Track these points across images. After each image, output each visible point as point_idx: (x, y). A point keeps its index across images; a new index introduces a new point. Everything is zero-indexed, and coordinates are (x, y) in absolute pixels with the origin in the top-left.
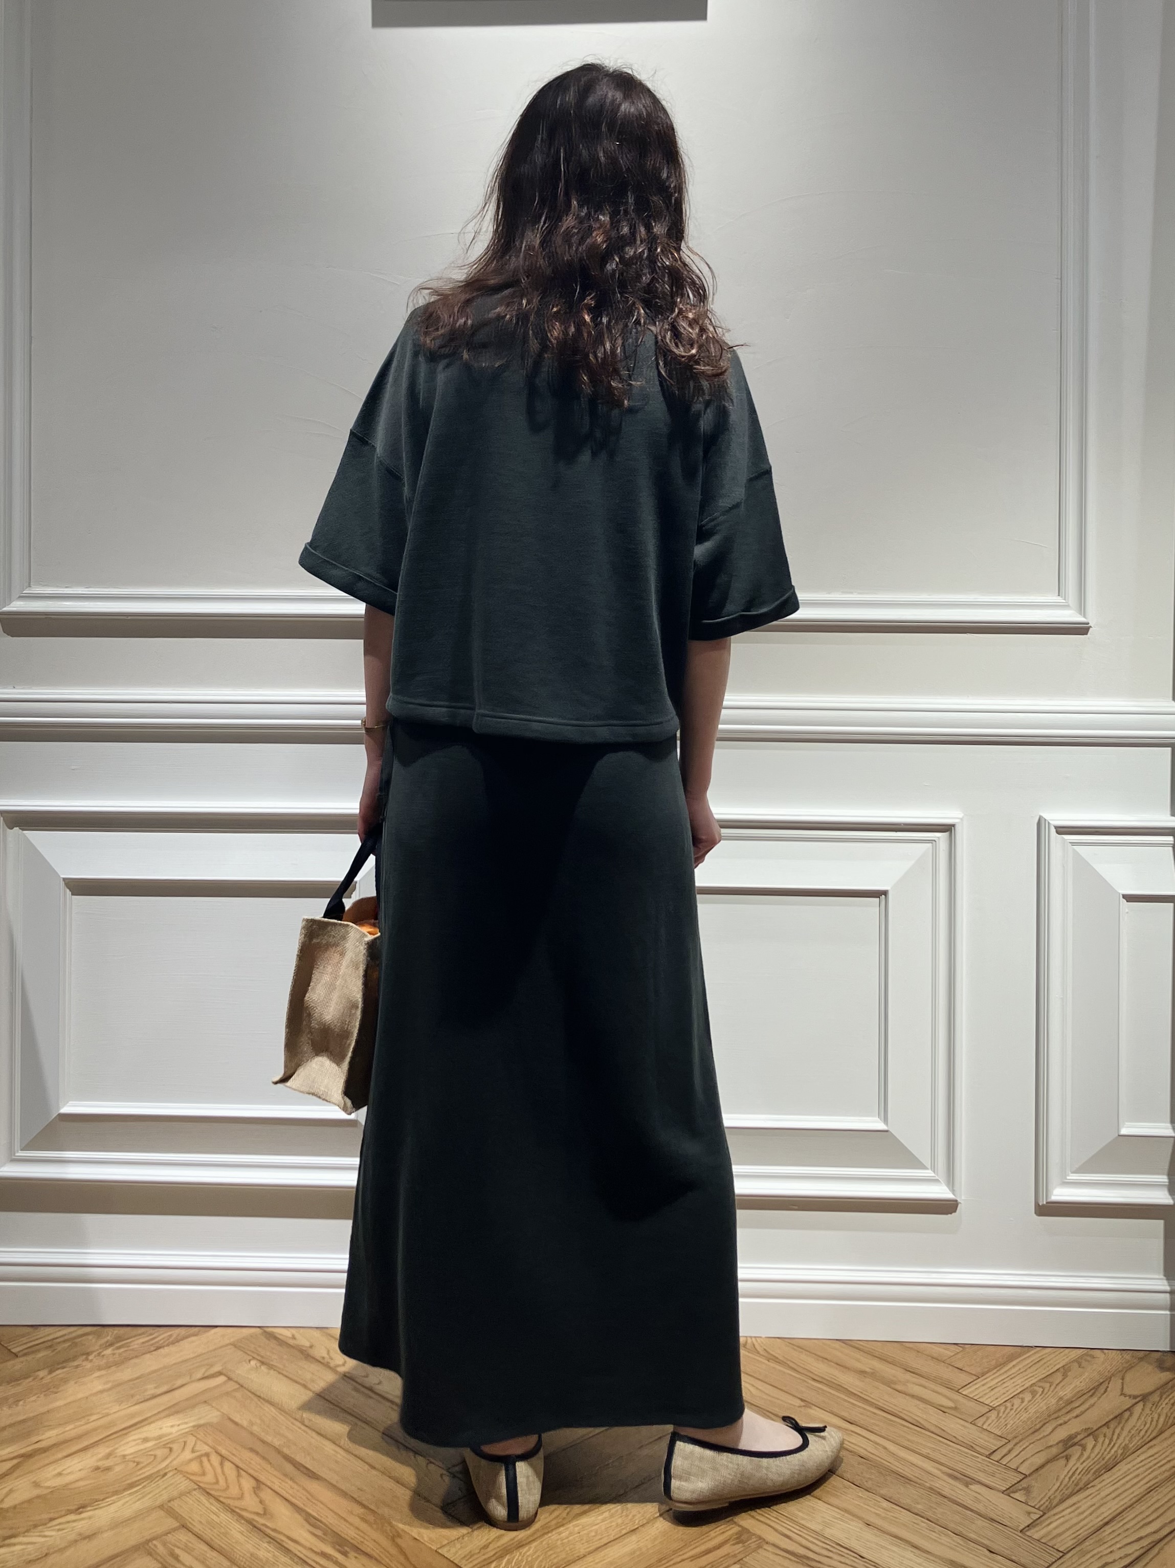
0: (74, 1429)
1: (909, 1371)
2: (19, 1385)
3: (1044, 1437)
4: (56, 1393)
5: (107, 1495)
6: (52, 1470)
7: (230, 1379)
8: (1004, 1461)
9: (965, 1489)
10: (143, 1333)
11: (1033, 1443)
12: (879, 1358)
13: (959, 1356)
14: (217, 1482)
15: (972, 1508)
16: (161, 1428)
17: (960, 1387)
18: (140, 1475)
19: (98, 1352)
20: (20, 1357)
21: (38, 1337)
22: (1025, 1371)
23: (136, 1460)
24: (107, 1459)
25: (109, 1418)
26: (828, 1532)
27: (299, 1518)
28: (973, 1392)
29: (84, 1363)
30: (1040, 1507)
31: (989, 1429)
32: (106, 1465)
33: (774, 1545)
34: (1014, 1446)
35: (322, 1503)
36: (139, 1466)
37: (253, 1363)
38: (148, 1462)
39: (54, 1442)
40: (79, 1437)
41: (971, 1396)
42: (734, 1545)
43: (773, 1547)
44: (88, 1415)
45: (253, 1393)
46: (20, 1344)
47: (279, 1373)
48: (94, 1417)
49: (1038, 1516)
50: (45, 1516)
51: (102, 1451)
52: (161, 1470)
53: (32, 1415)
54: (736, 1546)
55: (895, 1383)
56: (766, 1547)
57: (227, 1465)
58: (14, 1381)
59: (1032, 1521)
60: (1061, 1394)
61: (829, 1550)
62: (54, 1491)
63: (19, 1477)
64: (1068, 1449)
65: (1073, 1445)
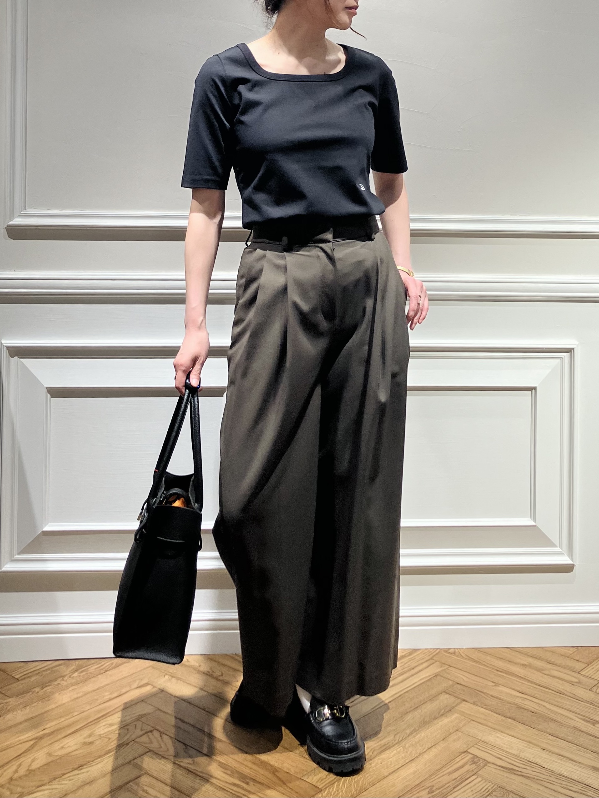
0: (65, 721)
1: (550, 663)
2: (25, 696)
4: (49, 700)
5: (95, 758)
6: (57, 746)
7: (154, 687)
10: (95, 663)
12: (532, 657)
17: (579, 671)
19: (69, 675)
20: (21, 680)
21: (30, 668)
23: (109, 736)
24: (90, 737)
25: (85, 714)
26: (523, 755)
29: (62, 682)
32: (90, 741)
33: (493, 763)
36: (111, 741)
40: (69, 726)
42: (471, 765)
43: (493, 765)
44: (71, 713)
45: (170, 694)
46: (19, 672)
48: (77, 713)
50: (59, 773)
51: (86, 732)
52: (125, 741)
53: (37, 714)
54: (471, 766)
55: (543, 670)
56: (488, 765)
58: (21, 695)
61: (524, 765)
62: (62, 757)
63: (37, 751)
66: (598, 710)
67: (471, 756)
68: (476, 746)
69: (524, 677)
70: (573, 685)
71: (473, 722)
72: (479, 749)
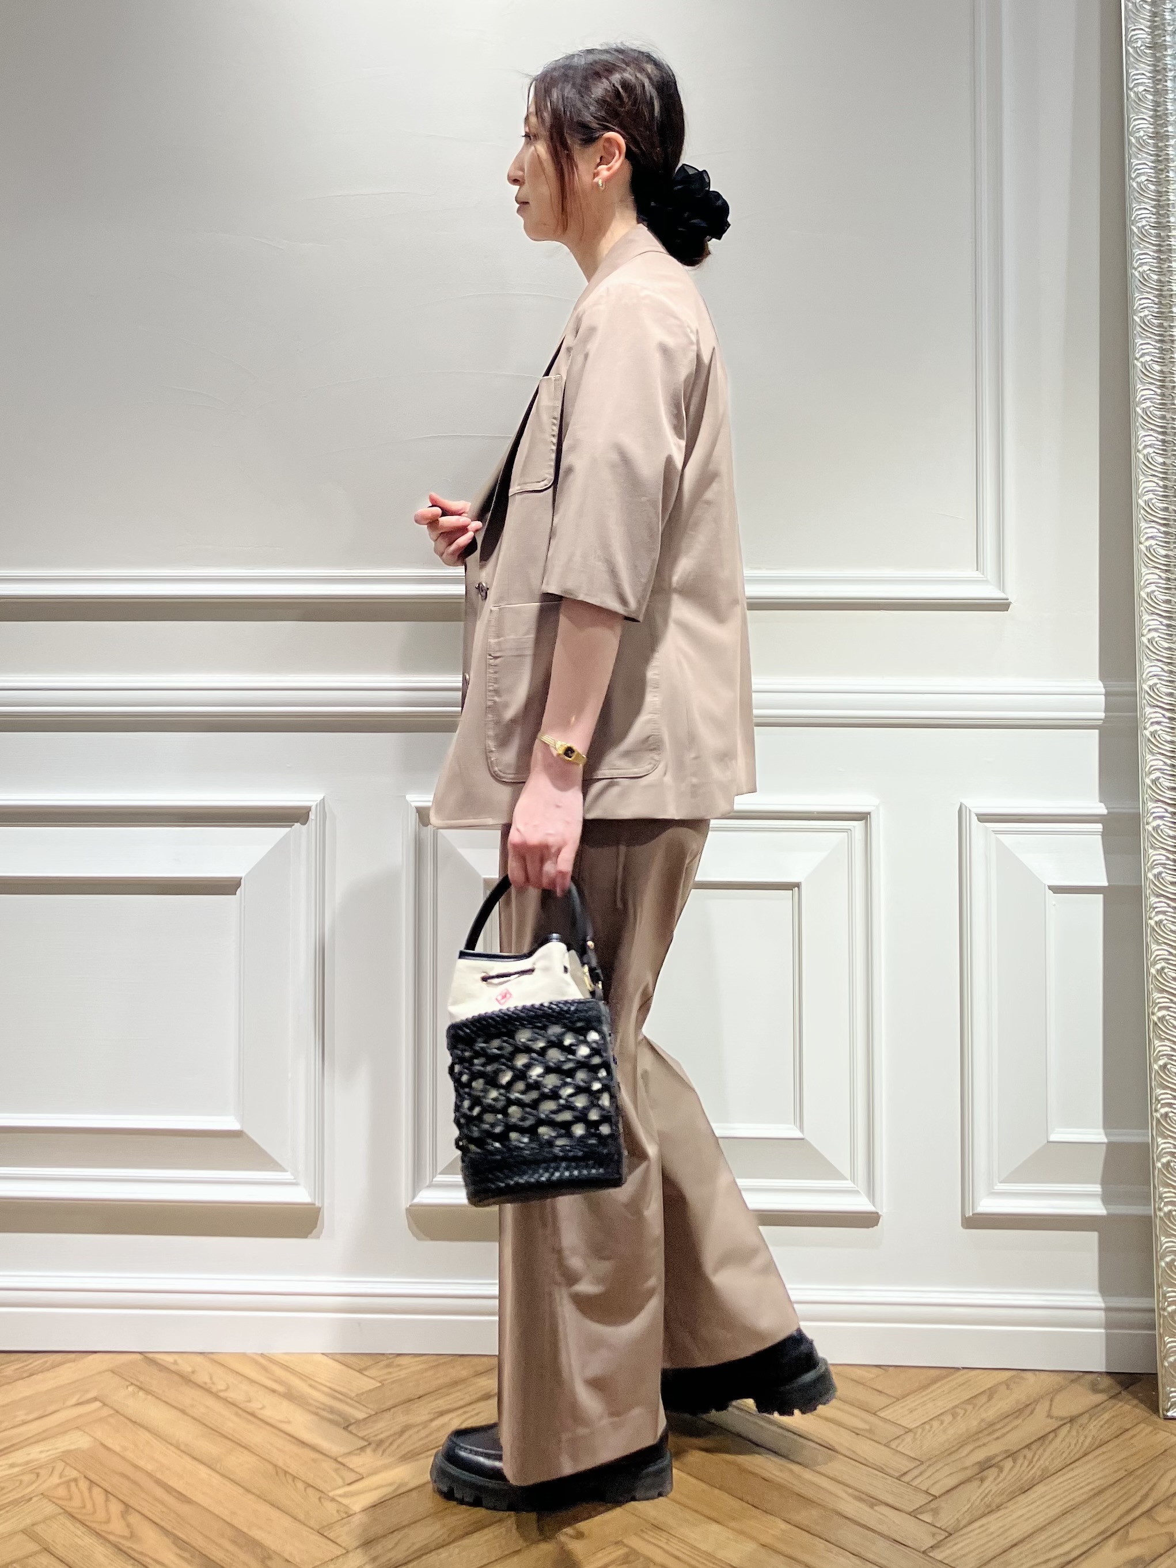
3: (960, 1459)
7: (105, 1405)
8: (915, 1484)
9: (869, 1510)
11: (947, 1464)
13: (879, 1378)
14: (84, 1507)
15: (874, 1528)
16: (27, 1455)
17: (877, 1410)
22: (947, 1393)
28: (890, 1415)
31: (903, 1451)
34: (928, 1467)
35: (191, 1526)
37: (131, 1389)
38: (14, 1487)
41: (888, 1418)
45: (128, 1418)
47: (157, 1398)
52: (27, 1494)
57: (96, 1490)
60: (984, 1416)
64: (984, 1470)
65: (990, 1467)
66: (889, 1482)
70: (858, 1434)
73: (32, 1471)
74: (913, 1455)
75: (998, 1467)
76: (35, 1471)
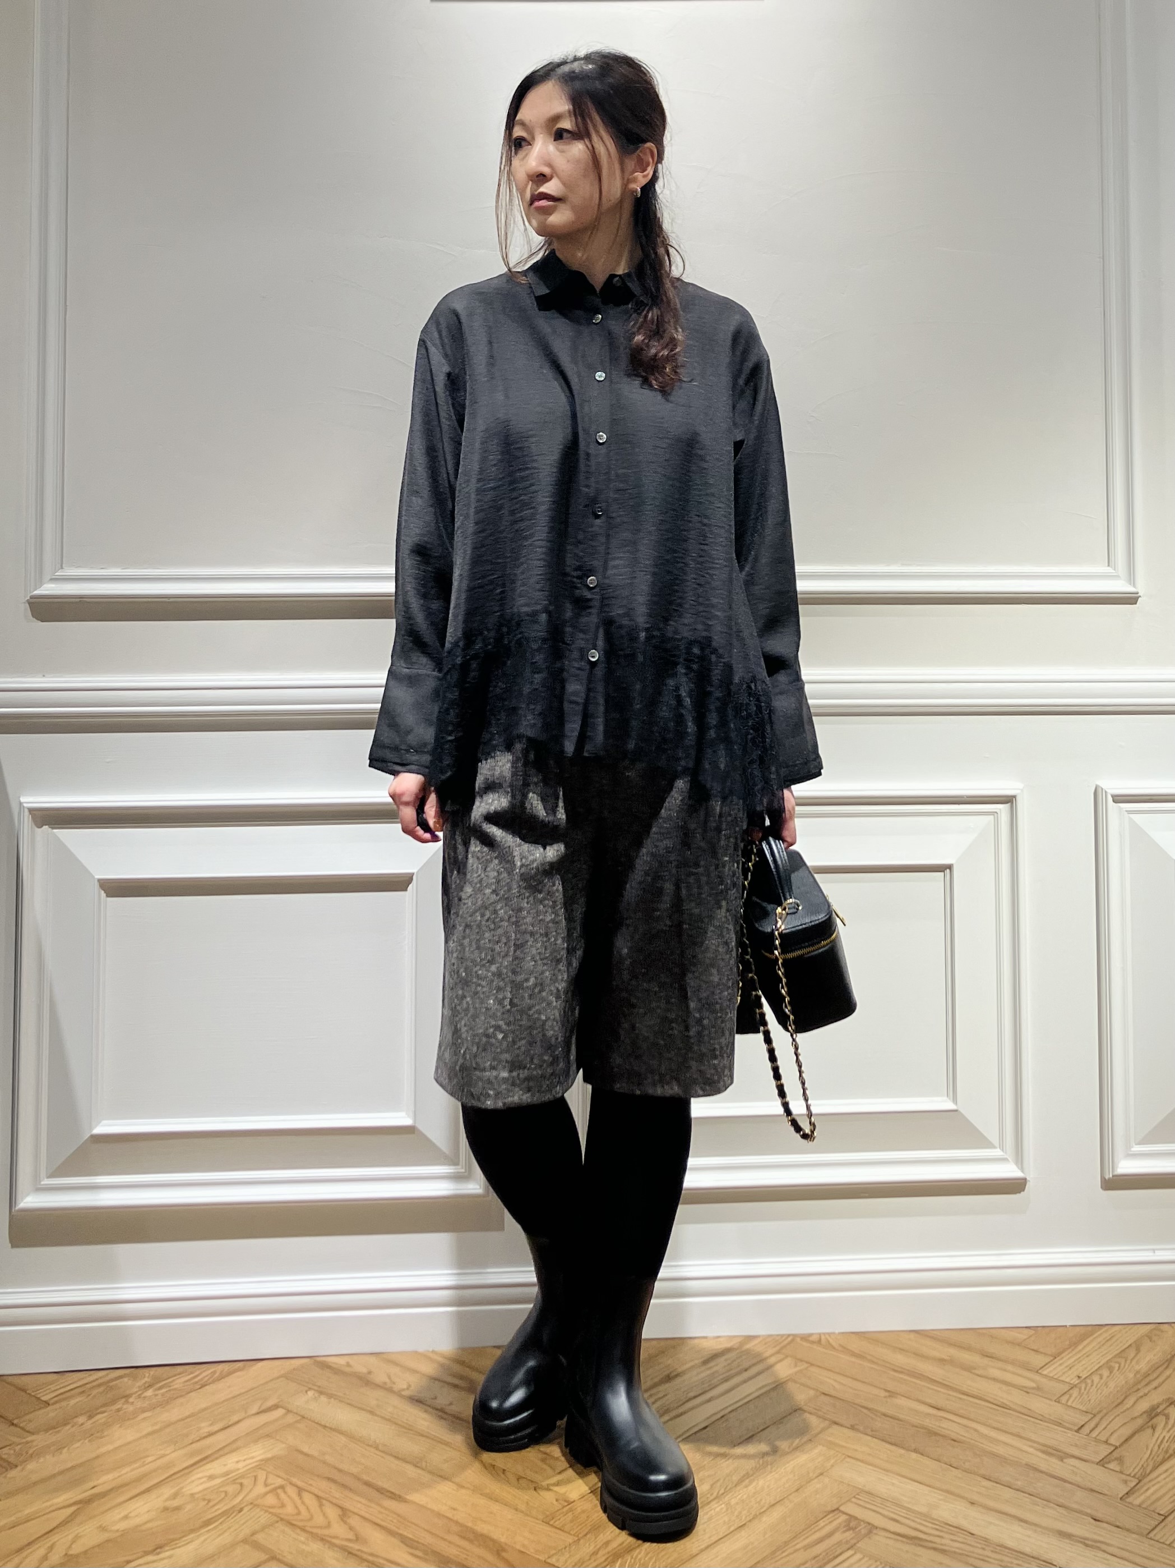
0: (132, 1471)
1: (987, 1356)
2: (58, 1432)
3: (1128, 1409)
4: (102, 1438)
5: (183, 1535)
6: (117, 1514)
7: (289, 1411)
8: (1094, 1434)
9: (1060, 1463)
10: (185, 1372)
11: (1118, 1415)
12: (955, 1346)
13: (1032, 1338)
14: (299, 1513)
15: (1070, 1480)
16: (225, 1465)
17: (1039, 1368)
18: (216, 1511)
19: (140, 1393)
20: (54, 1404)
21: (69, 1382)
22: (1099, 1348)
23: (207, 1497)
24: (175, 1498)
26: (935, 1513)
27: (396, 1541)
28: (1051, 1372)
29: (125, 1406)
30: (1135, 1475)
31: (1074, 1405)
32: (175, 1505)
33: (884, 1529)
34: (1101, 1419)
35: (415, 1525)
36: (211, 1504)
37: (310, 1393)
38: (220, 1498)
39: (110, 1487)
40: (139, 1479)
41: (1051, 1375)
42: (844, 1532)
44: (142, 1458)
45: (317, 1423)
46: (48, 1391)
47: (340, 1401)
48: (150, 1459)
49: (1134, 1484)
50: (121, 1561)
51: (167, 1491)
52: (237, 1504)
53: (80, 1461)
54: (846, 1533)
55: (975, 1368)
56: (875, 1531)
57: (306, 1497)
58: (53, 1429)
59: (1129, 1489)
60: (1137, 1368)
61: (937, 1530)
62: (125, 1533)
63: (81, 1523)
64: (1152, 1419)
65: (1157, 1415)
66: (1069, 1435)
67: (844, 1517)
68: (854, 1500)
69: (941, 1381)
70: (1028, 1393)
71: (848, 1460)
72: (860, 1505)
73: (234, 1482)
74: (1084, 1409)
75: (1164, 1415)
76: (238, 1481)
